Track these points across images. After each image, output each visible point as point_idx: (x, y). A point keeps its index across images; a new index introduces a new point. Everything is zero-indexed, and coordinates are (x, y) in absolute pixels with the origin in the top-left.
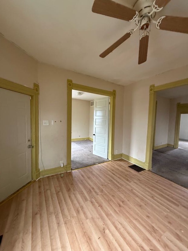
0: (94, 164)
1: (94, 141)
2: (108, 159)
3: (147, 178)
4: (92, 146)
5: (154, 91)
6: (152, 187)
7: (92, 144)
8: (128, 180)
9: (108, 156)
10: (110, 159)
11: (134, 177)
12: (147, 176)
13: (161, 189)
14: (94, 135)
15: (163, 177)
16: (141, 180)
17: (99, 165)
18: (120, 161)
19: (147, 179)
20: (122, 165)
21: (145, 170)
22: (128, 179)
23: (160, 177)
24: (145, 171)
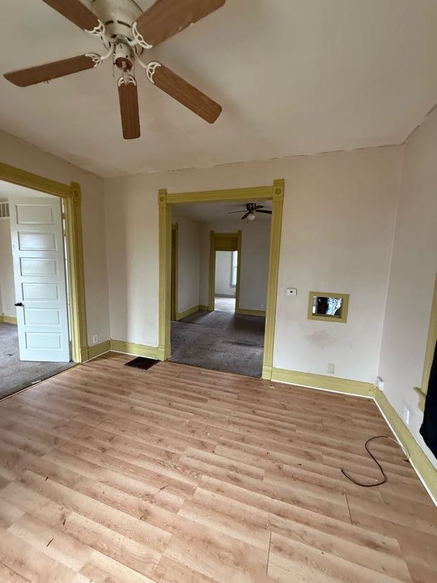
0: (28, 385)
1: (20, 323)
2: (71, 361)
3: (162, 376)
4: (17, 340)
5: (167, 204)
6: (170, 387)
7: (14, 334)
8: (123, 393)
9: (71, 355)
10: (78, 359)
11: (136, 382)
12: (163, 372)
13: (183, 386)
14: (20, 305)
15: (189, 365)
16: (151, 382)
17: (45, 383)
18: (105, 358)
19: (163, 378)
20: (110, 365)
21: (159, 361)
22: (125, 390)
23: (185, 366)
24: (159, 363)
